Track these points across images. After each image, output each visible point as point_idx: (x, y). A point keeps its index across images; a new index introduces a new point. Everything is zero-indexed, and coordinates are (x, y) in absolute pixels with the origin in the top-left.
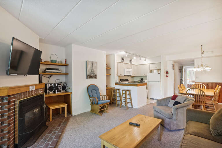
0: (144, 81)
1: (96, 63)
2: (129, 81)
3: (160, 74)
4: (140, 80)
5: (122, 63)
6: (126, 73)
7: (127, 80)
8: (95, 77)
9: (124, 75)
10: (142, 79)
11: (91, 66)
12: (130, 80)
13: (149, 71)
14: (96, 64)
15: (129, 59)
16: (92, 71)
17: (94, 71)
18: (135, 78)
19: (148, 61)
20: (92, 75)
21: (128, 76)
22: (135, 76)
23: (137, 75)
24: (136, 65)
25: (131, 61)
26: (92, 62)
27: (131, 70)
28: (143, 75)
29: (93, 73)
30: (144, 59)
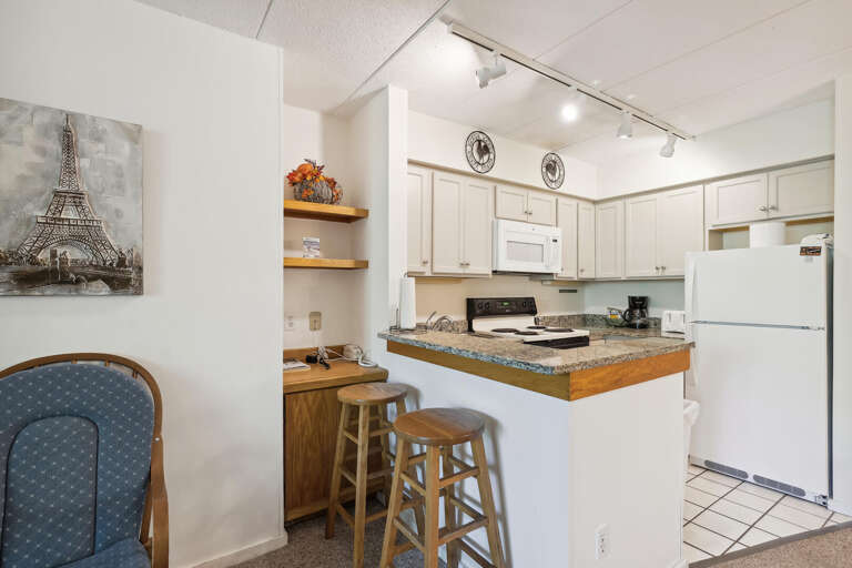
0: (652, 313)
1: (134, 134)
2: (540, 315)
3: (821, 260)
4: (625, 307)
5: (478, 176)
6: (510, 257)
7: (526, 307)
8: (121, 277)
9: (495, 272)
10: (638, 304)
11: (56, 167)
12: (551, 305)
13: (702, 238)
14: (126, 148)
15: (539, 154)
16: (70, 213)
17: (101, 216)
18: (588, 292)
19: (690, 163)
20: (74, 254)
21: (533, 276)
22: (585, 275)
23: (601, 275)
24: (595, 202)
25: (551, 167)
26: (68, 116)
27: (557, 232)
28: (652, 273)
29: (88, 234)
30: (662, 140)
